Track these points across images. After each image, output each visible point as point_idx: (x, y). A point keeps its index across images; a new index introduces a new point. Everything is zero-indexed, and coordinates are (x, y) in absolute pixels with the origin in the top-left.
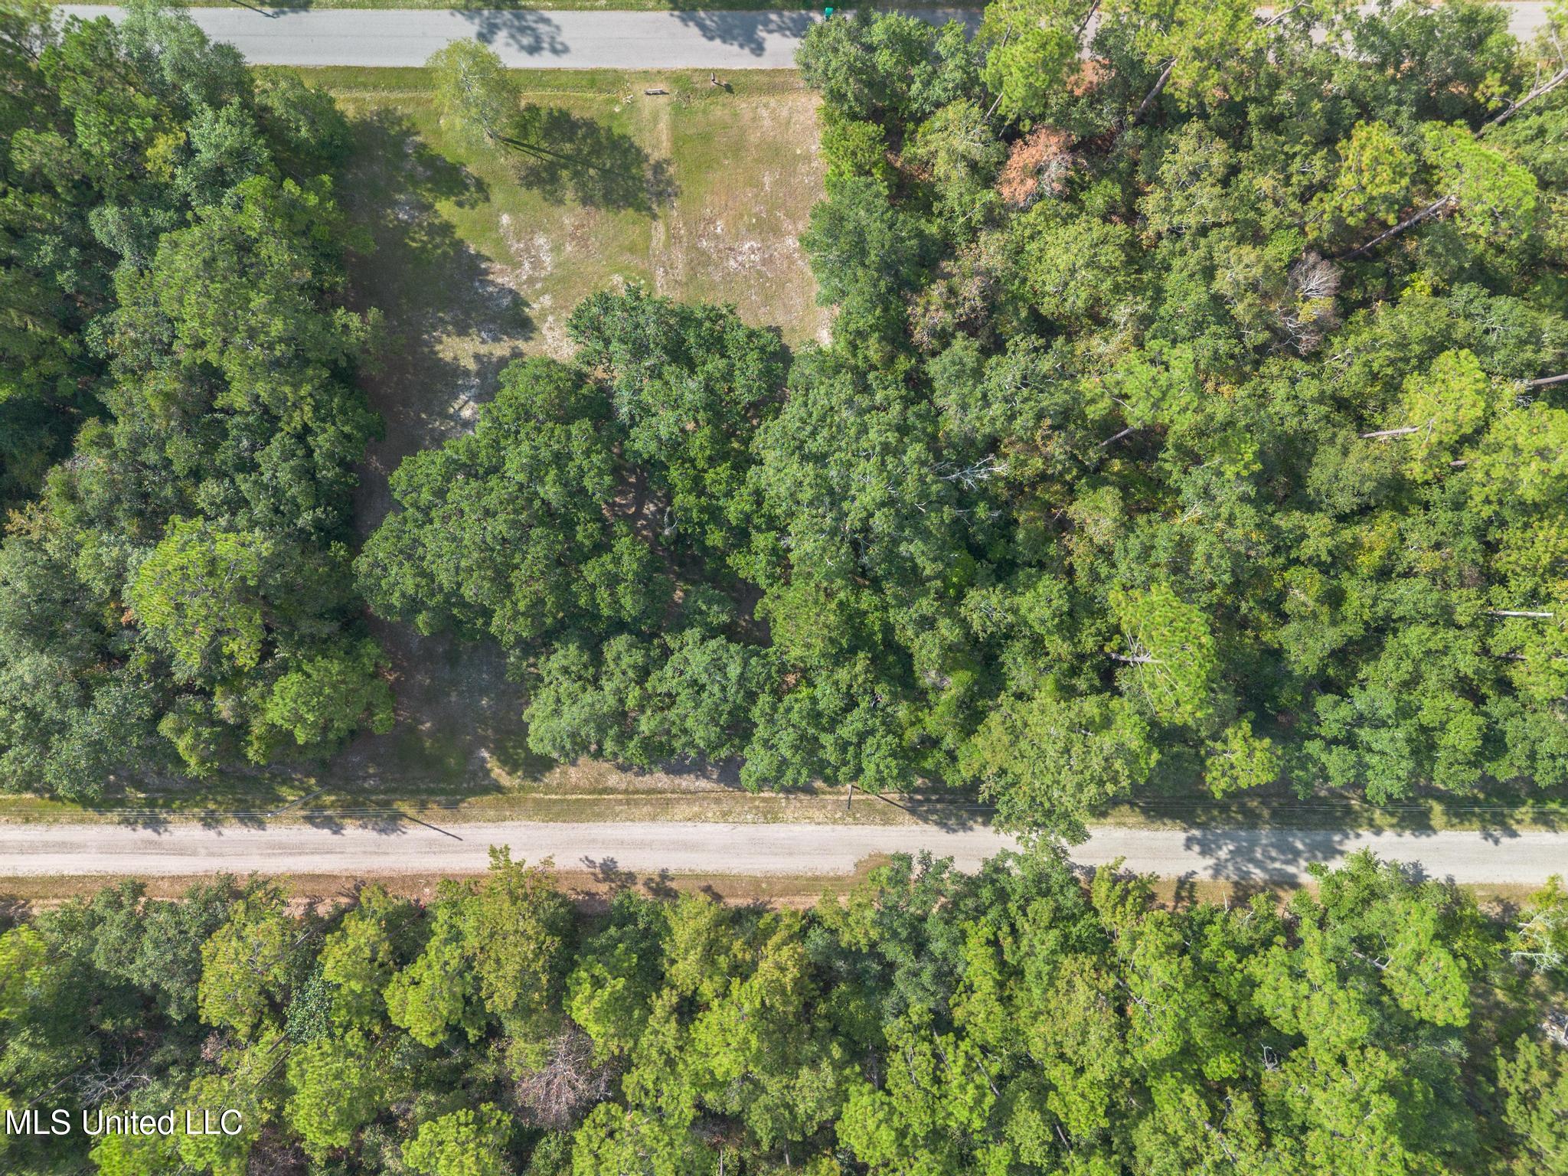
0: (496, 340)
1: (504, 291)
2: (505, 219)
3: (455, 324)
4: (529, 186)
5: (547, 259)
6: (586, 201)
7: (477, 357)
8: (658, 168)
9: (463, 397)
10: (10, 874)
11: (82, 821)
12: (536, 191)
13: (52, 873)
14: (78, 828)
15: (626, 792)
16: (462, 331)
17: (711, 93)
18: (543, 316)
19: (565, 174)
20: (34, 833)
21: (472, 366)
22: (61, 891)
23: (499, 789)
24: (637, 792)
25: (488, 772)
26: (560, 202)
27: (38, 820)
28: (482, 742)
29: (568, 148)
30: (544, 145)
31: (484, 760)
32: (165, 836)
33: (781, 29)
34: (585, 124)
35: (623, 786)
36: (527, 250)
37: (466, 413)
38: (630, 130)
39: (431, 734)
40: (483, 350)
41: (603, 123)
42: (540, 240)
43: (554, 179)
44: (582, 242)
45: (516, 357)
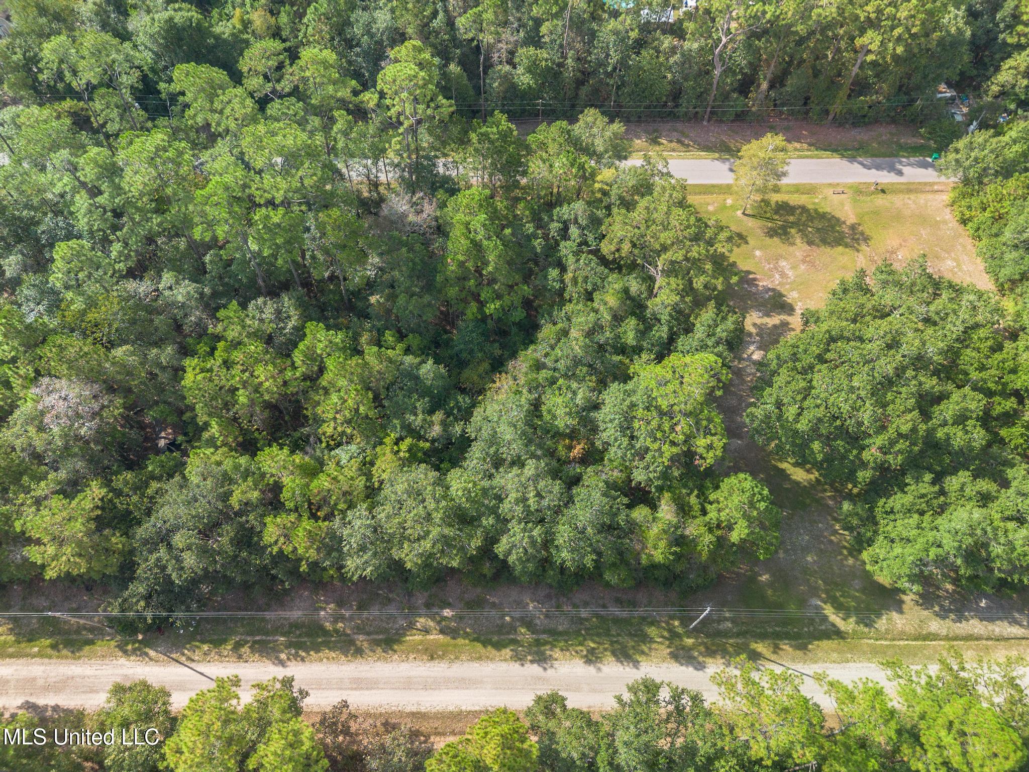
0: (768, 315)
1: (768, 289)
2: (758, 253)
4: (771, 236)
5: (790, 273)
6: (810, 243)
7: (755, 325)
8: (853, 227)
9: (752, 348)
10: (414, 709)
11: (480, 658)
12: (775, 239)
13: (451, 708)
14: (476, 665)
15: (947, 638)
17: (873, 193)
18: (794, 302)
19: (793, 231)
20: (438, 669)
21: (753, 330)
22: (458, 726)
23: (836, 634)
24: (956, 638)
25: (825, 618)
26: (793, 244)
27: (441, 658)
28: (814, 591)
29: (791, 219)
30: (776, 217)
31: (818, 608)
32: (550, 672)
33: (909, 165)
34: (800, 207)
35: (944, 632)
36: (776, 268)
37: (756, 357)
38: (828, 210)
39: (771, 584)
40: (759, 321)
41: (810, 207)
42: (783, 263)
43: (786, 233)
44: (812, 264)
45: (785, 325)
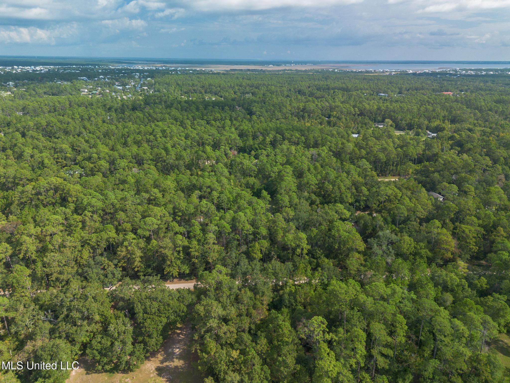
0: (167, 366)
1: (163, 377)
3: (179, 368)
7: (173, 362)
16: (176, 367)
18: (153, 372)
21: (175, 360)
37: (178, 350)
45: (162, 362)
